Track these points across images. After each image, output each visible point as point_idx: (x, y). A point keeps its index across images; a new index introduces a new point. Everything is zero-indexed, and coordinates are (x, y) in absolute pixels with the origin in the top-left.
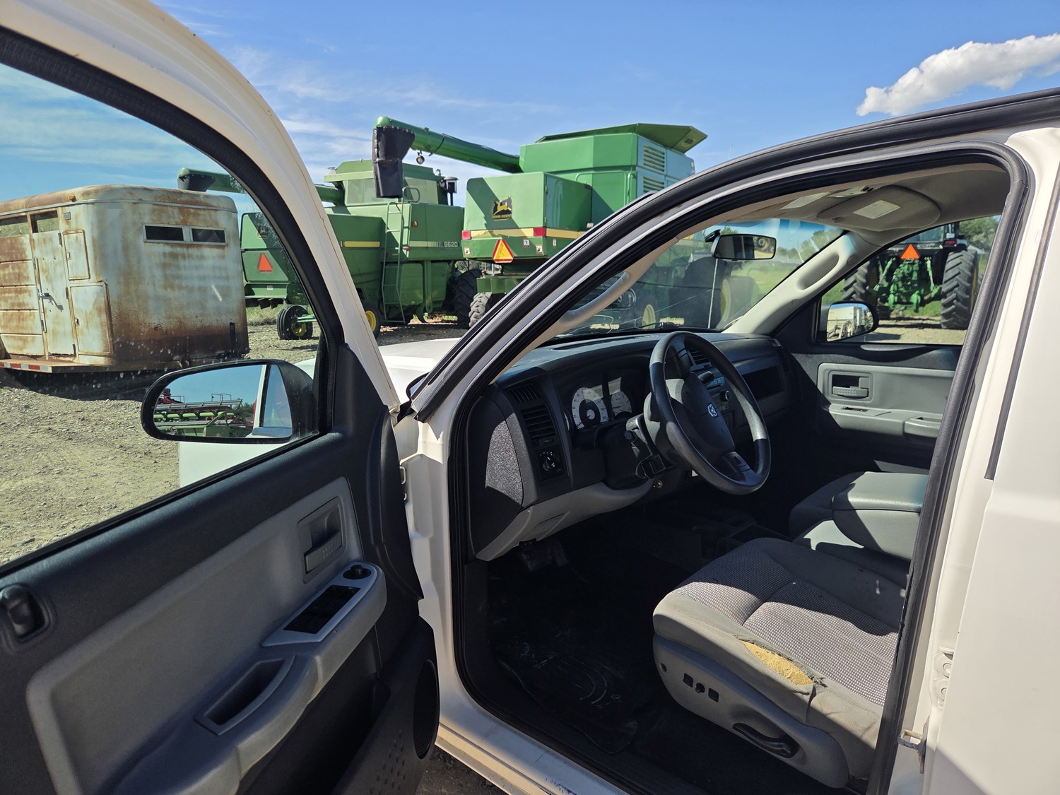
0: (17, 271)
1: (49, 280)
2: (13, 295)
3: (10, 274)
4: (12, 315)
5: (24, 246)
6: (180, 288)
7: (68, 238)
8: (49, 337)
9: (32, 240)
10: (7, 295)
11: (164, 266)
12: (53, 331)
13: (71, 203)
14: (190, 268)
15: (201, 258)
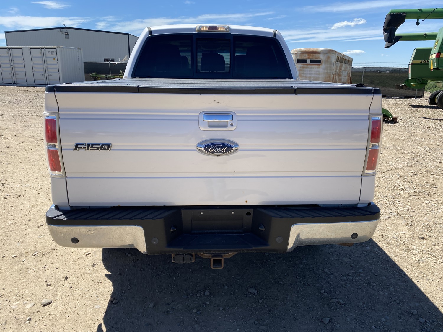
14: (307, 71)
15: (312, 68)
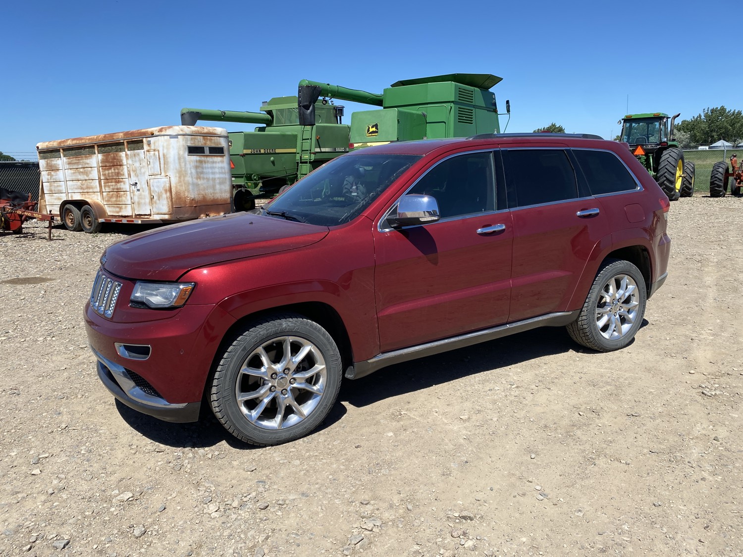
0: (117, 171)
1: (137, 176)
2: (114, 184)
3: (112, 173)
4: (112, 195)
5: (122, 158)
6: (204, 178)
7: (149, 154)
8: (136, 206)
9: (126, 155)
10: (110, 184)
11: (196, 167)
12: (138, 203)
13: (151, 136)
14: (208, 168)
15: (213, 162)
